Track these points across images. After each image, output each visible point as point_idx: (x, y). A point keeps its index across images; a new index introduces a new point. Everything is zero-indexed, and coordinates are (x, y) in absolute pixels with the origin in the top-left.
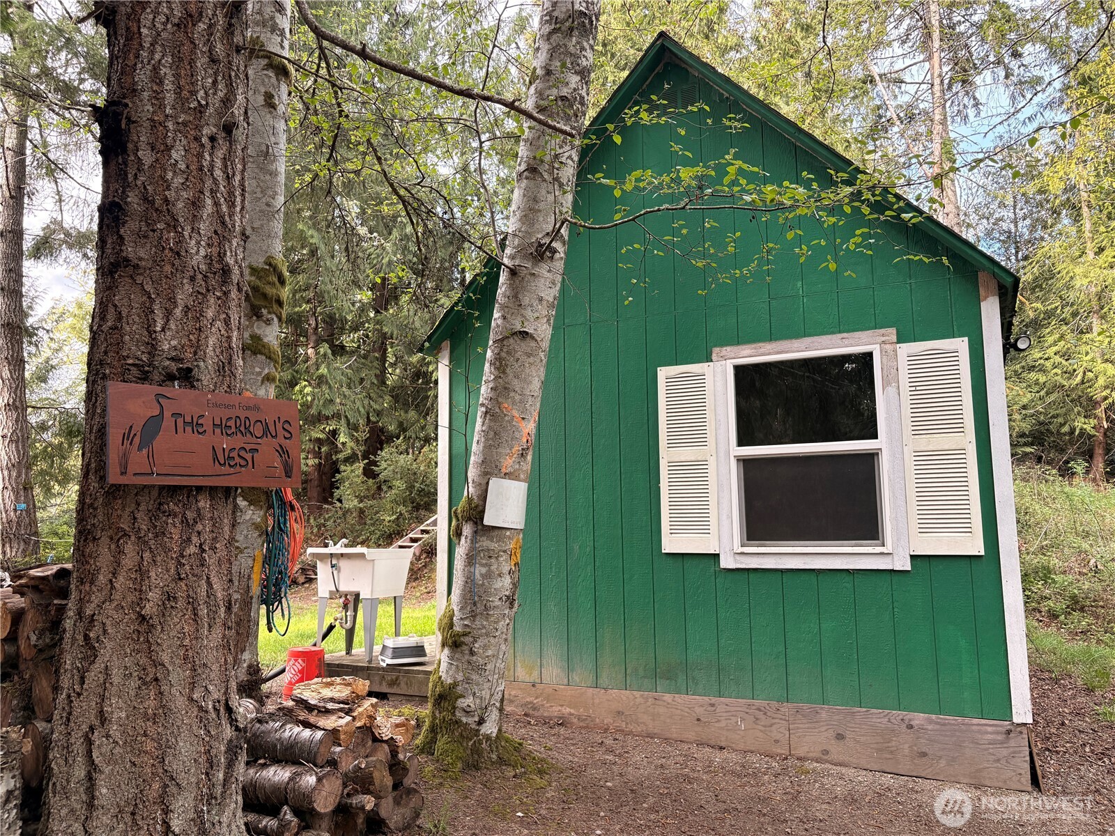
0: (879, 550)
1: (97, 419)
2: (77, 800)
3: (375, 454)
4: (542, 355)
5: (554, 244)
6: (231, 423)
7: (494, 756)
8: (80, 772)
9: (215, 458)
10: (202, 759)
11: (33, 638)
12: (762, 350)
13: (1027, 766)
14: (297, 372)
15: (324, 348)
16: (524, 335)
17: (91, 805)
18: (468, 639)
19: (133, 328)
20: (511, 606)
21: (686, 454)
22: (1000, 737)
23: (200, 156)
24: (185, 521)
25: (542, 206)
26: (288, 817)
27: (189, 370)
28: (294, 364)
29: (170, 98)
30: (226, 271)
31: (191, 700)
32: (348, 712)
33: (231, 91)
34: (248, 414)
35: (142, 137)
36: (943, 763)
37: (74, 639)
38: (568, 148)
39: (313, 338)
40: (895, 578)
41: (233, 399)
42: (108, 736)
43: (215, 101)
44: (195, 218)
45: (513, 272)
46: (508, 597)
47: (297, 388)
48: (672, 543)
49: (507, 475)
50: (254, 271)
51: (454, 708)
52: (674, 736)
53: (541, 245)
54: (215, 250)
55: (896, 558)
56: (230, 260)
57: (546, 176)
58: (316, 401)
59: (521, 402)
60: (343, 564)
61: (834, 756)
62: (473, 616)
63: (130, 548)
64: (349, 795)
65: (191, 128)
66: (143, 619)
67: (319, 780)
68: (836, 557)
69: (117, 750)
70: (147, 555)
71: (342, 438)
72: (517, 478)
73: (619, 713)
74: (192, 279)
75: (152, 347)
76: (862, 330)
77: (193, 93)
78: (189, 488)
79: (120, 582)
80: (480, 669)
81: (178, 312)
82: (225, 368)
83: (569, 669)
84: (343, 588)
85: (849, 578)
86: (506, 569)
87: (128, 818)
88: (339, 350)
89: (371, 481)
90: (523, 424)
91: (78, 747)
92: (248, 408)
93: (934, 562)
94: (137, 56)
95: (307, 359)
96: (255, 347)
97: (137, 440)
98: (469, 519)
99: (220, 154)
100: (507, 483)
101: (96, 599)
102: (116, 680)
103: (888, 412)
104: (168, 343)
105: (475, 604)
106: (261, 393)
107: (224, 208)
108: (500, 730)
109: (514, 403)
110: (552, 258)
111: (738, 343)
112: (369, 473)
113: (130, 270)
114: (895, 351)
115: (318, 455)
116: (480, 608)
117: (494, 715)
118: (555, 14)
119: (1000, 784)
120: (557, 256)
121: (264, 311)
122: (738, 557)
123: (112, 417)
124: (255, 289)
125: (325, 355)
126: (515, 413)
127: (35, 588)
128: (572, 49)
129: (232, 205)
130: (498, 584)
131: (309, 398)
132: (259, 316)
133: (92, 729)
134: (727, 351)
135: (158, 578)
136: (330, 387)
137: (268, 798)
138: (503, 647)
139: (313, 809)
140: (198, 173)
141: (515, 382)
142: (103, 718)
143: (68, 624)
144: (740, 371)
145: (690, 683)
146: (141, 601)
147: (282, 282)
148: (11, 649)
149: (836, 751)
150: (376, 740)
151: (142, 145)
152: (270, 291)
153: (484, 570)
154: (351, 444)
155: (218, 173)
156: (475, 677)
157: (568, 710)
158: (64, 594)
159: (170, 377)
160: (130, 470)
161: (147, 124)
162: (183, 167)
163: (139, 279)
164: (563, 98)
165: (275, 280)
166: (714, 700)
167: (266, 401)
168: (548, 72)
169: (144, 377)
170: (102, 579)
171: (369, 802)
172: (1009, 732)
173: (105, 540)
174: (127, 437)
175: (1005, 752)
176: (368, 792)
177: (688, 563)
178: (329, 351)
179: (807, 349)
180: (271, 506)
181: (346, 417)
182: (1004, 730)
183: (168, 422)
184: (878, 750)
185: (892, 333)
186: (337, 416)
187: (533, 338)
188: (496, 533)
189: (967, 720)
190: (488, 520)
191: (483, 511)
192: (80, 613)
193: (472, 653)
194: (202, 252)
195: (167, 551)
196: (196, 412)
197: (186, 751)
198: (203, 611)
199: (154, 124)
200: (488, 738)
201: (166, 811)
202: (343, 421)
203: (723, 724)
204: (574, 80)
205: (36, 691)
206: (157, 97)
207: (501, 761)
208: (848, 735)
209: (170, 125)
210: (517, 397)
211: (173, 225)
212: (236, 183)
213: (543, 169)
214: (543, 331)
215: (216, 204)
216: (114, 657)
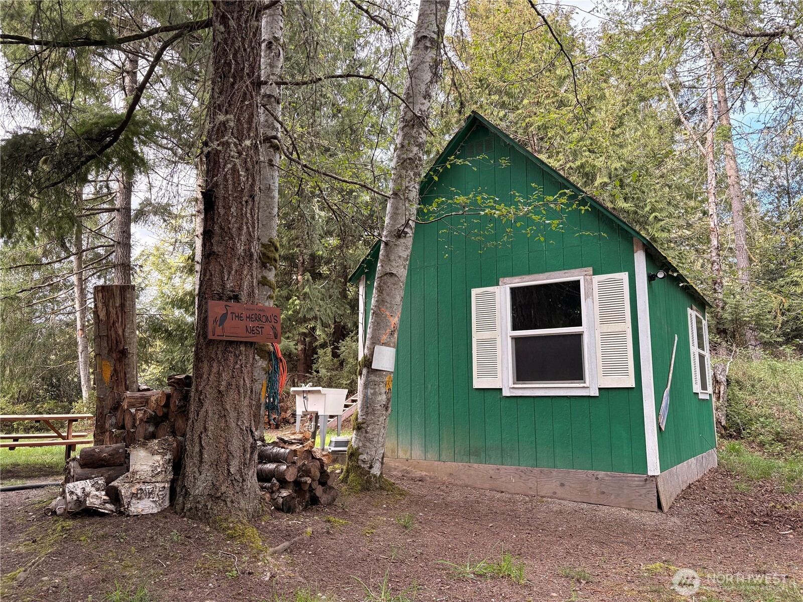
0: (582, 385)
1: (203, 315)
2: (196, 460)
3: (338, 342)
4: (401, 284)
5: (406, 230)
6: (253, 316)
7: (378, 485)
8: (197, 449)
9: (247, 330)
10: (242, 448)
11: (177, 402)
12: (525, 280)
13: (656, 498)
14: (291, 291)
15: (308, 276)
16: (392, 274)
17: (201, 462)
18: (364, 426)
19: (216, 279)
20: (387, 409)
21: (486, 335)
22: (642, 483)
23: (242, 209)
24: (235, 355)
25: (400, 211)
26: (275, 481)
27: (237, 295)
28: (289, 285)
29: (230, 187)
30: (251, 255)
31: (237, 425)
32: (302, 444)
33: (254, 180)
34: (260, 313)
35: (220, 203)
36: (613, 497)
37: (194, 399)
38: (413, 183)
39: (301, 269)
40: (591, 400)
41: (254, 307)
42: (207, 436)
43: (248, 186)
44: (240, 235)
45: (386, 244)
46: (384, 405)
47: (291, 301)
48: (478, 383)
49: (383, 344)
50: (263, 245)
51: (358, 459)
52: (479, 486)
53: (399, 231)
54: (247, 246)
55: (591, 389)
56: (253, 250)
57: (402, 197)
58: (302, 309)
59: (390, 307)
60: (310, 396)
61: (559, 495)
62: (367, 414)
63: (215, 365)
64: (301, 477)
65: (238, 199)
66: (220, 392)
67: (288, 467)
68: (561, 389)
69: (211, 441)
70: (221, 368)
71: (318, 332)
72: (389, 346)
73: (451, 474)
74: (239, 259)
75: (223, 286)
76: (575, 268)
77: (239, 184)
78: (237, 342)
79: (212, 377)
80: (370, 440)
81: (233, 272)
82: (251, 294)
83: (426, 452)
84: (309, 409)
85: (568, 401)
86: (383, 391)
87: (215, 467)
88: (317, 276)
89: (335, 360)
90: (392, 318)
91: (196, 439)
92: (260, 310)
93: (610, 391)
94: (218, 171)
95: (297, 282)
96: (264, 282)
97: (218, 323)
98: (365, 366)
99: (249, 207)
100: (383, 348)
101: (203, 384)
102: (210, 415)
103: (588, 312)
104: (229, 285)
105: (367, 408)
106: (267, 304)
107: (251, 229)
108: (381, 473)
109: (387, 308)
110: (405, 237)
111: (513, 276)
112: (335, 355)
113: (215, 256)
114: (591, 279)
115: (304, 343)
116: (370, 410)
117: (377, 465)
118: (406, 118)
119: (642, 508)
120: (408, 235)
121: (268, 265)
122: (511, 390)
123: (210, 313)
124: (264, 254)
125: (308, 280)
126: (388, 313)
127: (177, 383)
128: (414, 135)
129: (254, 227)
130: (379, 398)
131: (298, 307)
132: (266, 267)
133: (201, 433)
134: (507, 280)
135: (225, 376)
136: (311, 300)
137: (267, 475)
138: (383, 431)
139: (285, 479)
140: (241, 216)
141: (388, 297)
142: (205, 429)
143: (192, 394)
144: (513, 291)
145: (487, 458)
146: (219, 385)
147: (277, 250)
148: (165, 410)
149: (560, 492)
150: (313, 458)
151: (220, 207)
152: (271, 255)
153: (372, 391)
154: (323, 336)
155: (248, 215)
156: (368, 444)
157: (425, 473)
158: (189, 385)
159: (230, 298)
160: (216, 334)
161: (222, 198)
162: (235, 214)
163: (219, 260)
164: (410, 159)
165: (273, 249)
166: (499, 467)
167: (269, 308)
168: (403, 146)
169: (220, 299)
170: (205, 376)
171: (309, 480)
172: (646, 480)
173: (206, 362)
174: (215, 321)
175: (644, 491)
176: (308, 476)
177: (487, 394)
178: (310, 278)
179: (547, 279)
180: (270, 360)
181: (321, 319)
182: (643, 479)
183: (229, 316)
184: (581, 491)
185: (590, 270)
186: (315, 318)
187: (395, 276)
188: (378, 373)
189: (625, 474)
190: (374, 366)
191: (372, 362)
192: (197, 390)
193: (366, 432)
194: (242, 248)
195: (229, 366)
196: (240, 312)
197: (235, 445)
198: (242, 391)
199: (225, 198)
200: (375, 476)
201: (229, 465)
202: (319, 322)
203: (504, 479)
204: (415, 149)
205: (177, 425)
206: (226, 187)
207: (381, 488)
208: (566, 483)
209: (231, 198)
210: (389, 305)
211: (232, 238)
212: (256, 218)
213: (400, 194)
214: (402, 272)
215: (248, 228)
216: (209, 406)
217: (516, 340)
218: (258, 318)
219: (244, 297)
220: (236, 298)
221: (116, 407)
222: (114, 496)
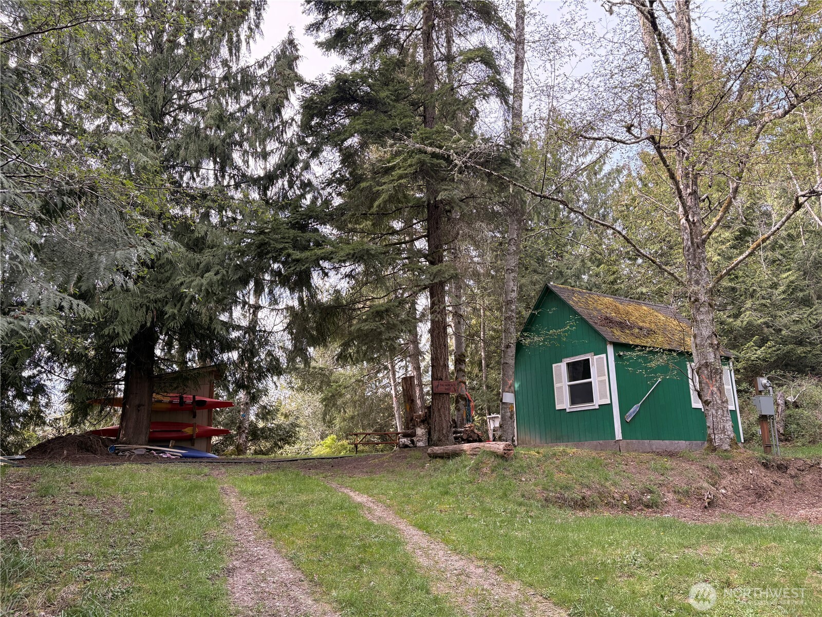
0: (593, 404)
1: (433, 387)
2: (434, 430)
4: (511, 367)
5: (510, 345)
8: (434, 427)
12: (571, 359)
20: (511, 419)
21: (559, 385)
25: (507, 338)
34: (449, 383)
37: (432, 412)
38: (511, 326)
40: (596, 410)
42: (436, 423)
46: (510, 417)
48: (557, 407)
49: (507, 392)
55: (596, 406)
57: (507, 332)
60: (495, 420)
63: (437, 401)
68: (586, 407)
72: (509, 392)
76: (588, 353)
84: (496, 426)
85: (588, 411)
86: (508, 411)
90: (509, 381)
93: (602, 406)
101: (434, 408)
102: (437, 417)
103: (593, 372)
104: (439, 375)
110: (510, 347)
111: (567, 358)
114: (593, 358)
122: (569, 409)
126: (507, 379)
130: (507, 414)
134: (565, 359)
141: (506, 373)
144: (568, 364)
145: (563, 440)
160: (436, 391)
166: (567, 443)
170: (435, 405)
174: (435, 387)
175: (615, 447)
177: (561, 411)
179: (579, 358)
182: (615, 442)
185: (593, 354)
187: (508, 363)
188: (505, 404)
189: (609, 441)
190: (503, 401)
192: (432, 410)
210: (507, 376)
214: (511, 362)
216: (436, 414)
217: (570, 386)
218: (449, 385)
219: (444, 378)
220: (442, 379)
221: (412, 419)
222: (412, 442)
